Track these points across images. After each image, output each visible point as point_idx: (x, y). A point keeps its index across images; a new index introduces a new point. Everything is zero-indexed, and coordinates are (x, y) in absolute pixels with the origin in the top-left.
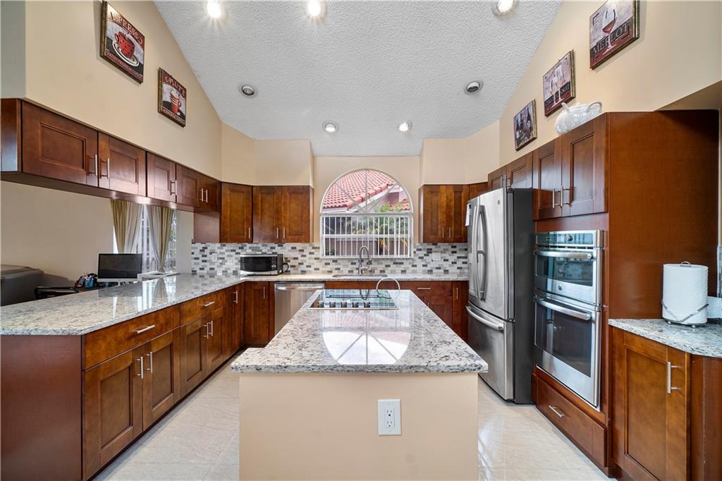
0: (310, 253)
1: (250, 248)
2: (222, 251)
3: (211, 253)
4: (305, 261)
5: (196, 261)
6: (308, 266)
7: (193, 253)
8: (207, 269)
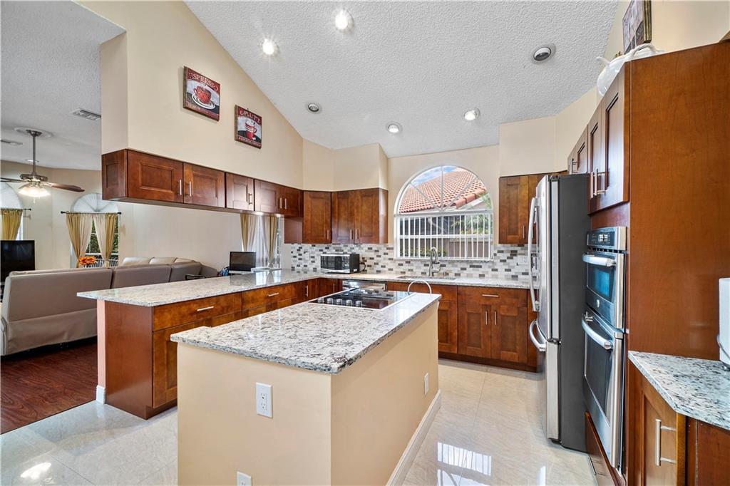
0: (385, 254)
1: (334, 248)
2: (314, 250)
3: (305, 253)
4: (380, 261)
5: (294, 259)
6: (382, 267)
7: (292, 252)
8: (302, 266)
